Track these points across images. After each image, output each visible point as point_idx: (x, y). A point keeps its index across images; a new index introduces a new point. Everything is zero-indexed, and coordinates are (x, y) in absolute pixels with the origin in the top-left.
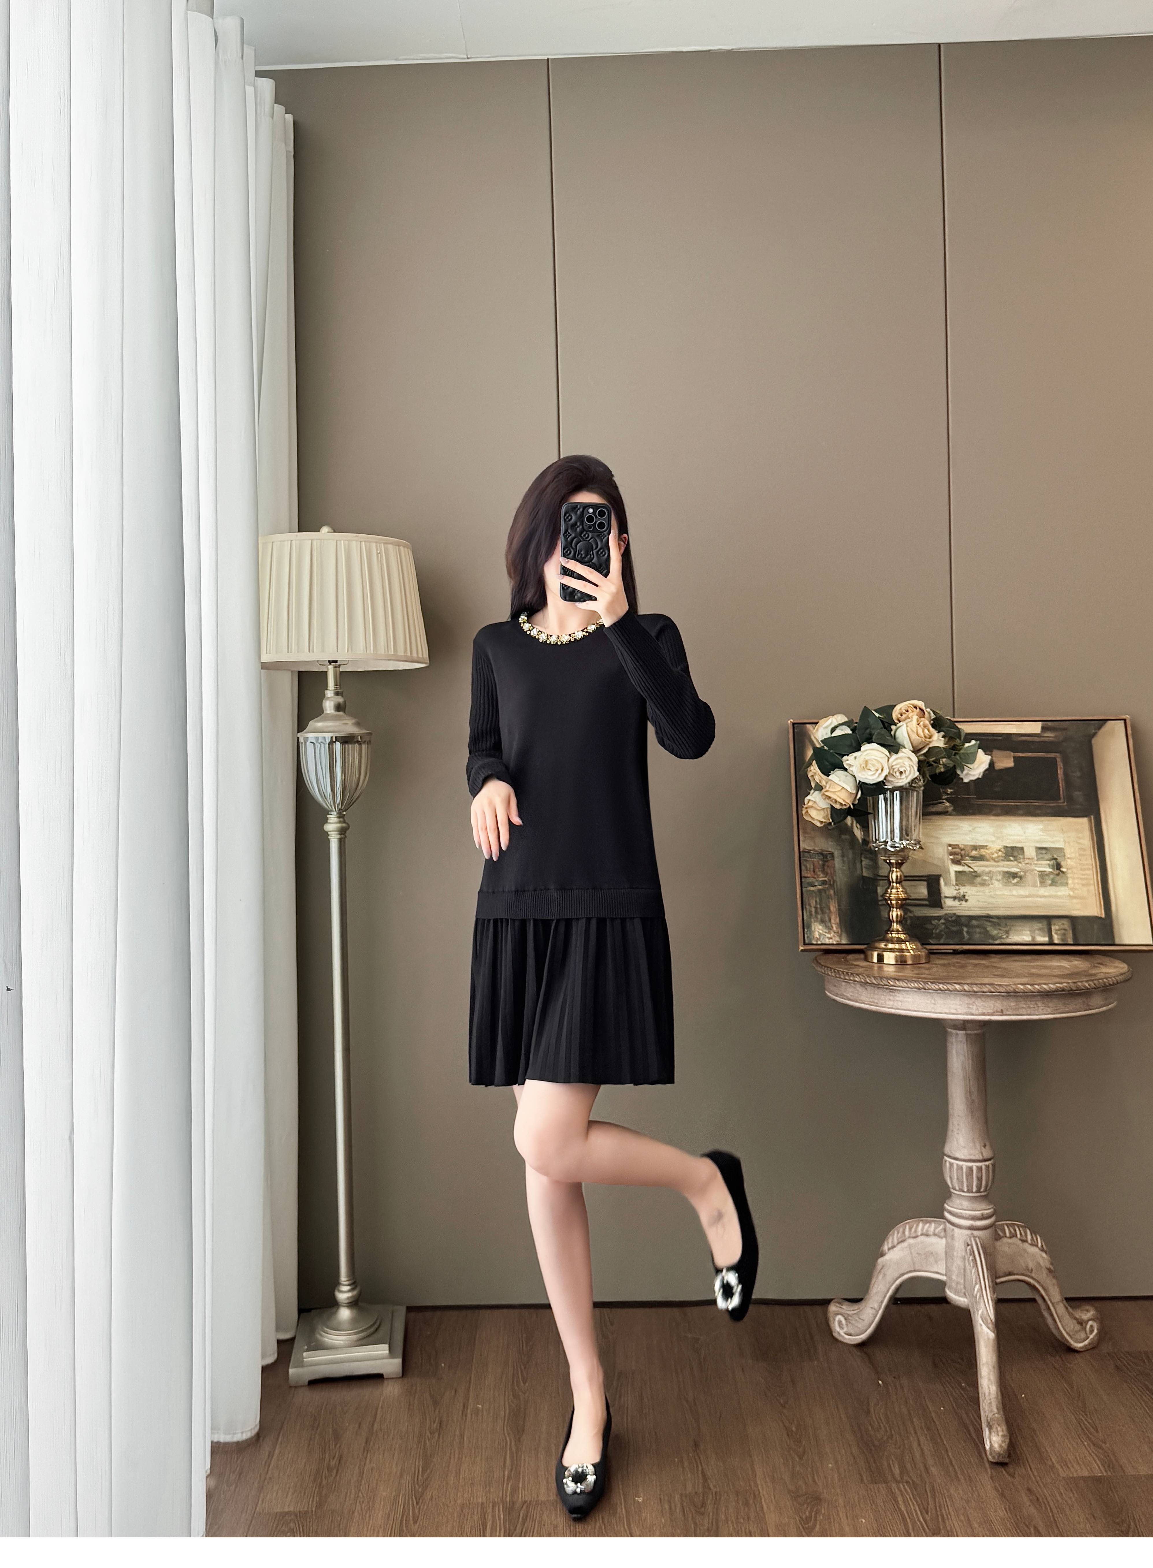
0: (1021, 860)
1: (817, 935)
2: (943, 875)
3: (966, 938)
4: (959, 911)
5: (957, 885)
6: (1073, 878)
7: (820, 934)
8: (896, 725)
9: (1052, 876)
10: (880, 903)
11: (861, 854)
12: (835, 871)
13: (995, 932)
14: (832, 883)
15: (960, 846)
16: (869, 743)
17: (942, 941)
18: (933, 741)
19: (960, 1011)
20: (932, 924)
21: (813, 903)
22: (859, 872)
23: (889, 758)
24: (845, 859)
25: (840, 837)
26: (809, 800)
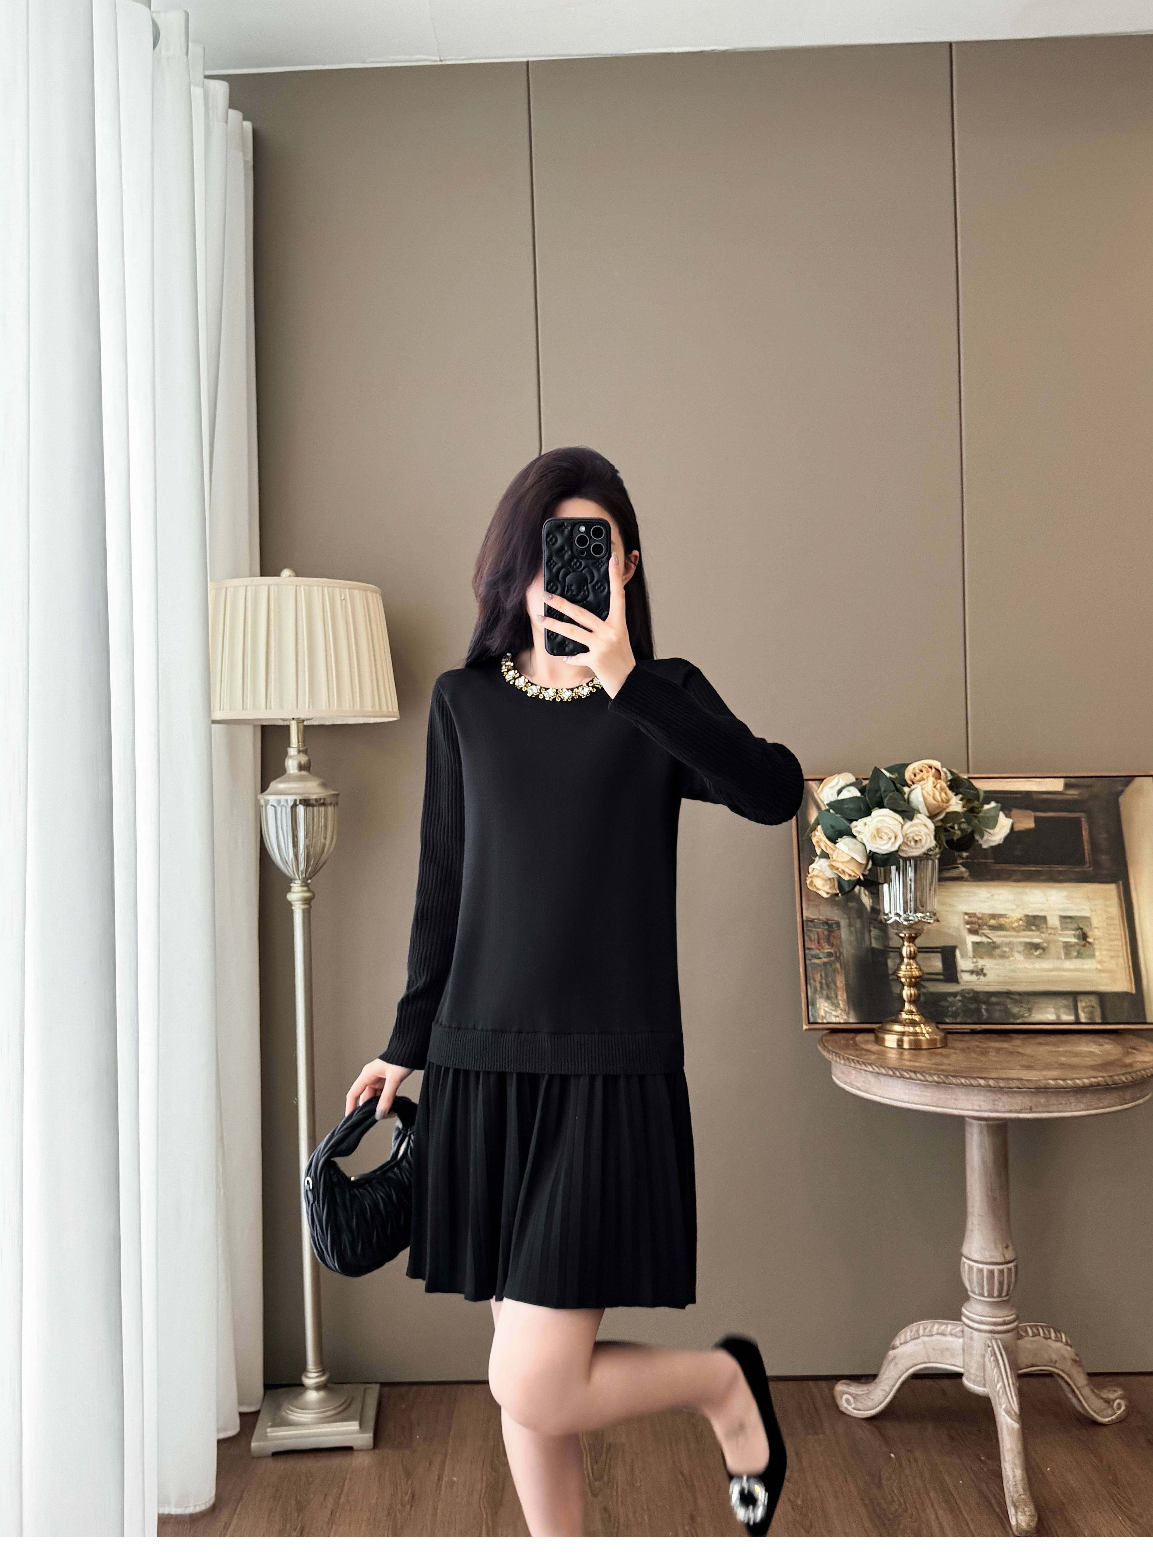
0: (1044, 930)
1: (822, 1013)
2: (959, 946)
3: (985, 1017)
4: (977, 987)
5: (974, 957)
6: (1100, 949)
7: (826, 1012)
8: (909, 787)
9: (1077, 947)
10: (891, 978)
11: (870, 923)
12: (841, 942)
13: (1015, 1010)
14: (838, 954)
15: (977, 914)
16: (880, 808)
17: (959, 1020)
18: (951, 805)
19: (983, 1108)
20: (946, 1000)
21: (818, 978)
22: (867, 943)
23: (902, 826)
24: (853, 929)
25: (846, 905)
26: (814, 869)
